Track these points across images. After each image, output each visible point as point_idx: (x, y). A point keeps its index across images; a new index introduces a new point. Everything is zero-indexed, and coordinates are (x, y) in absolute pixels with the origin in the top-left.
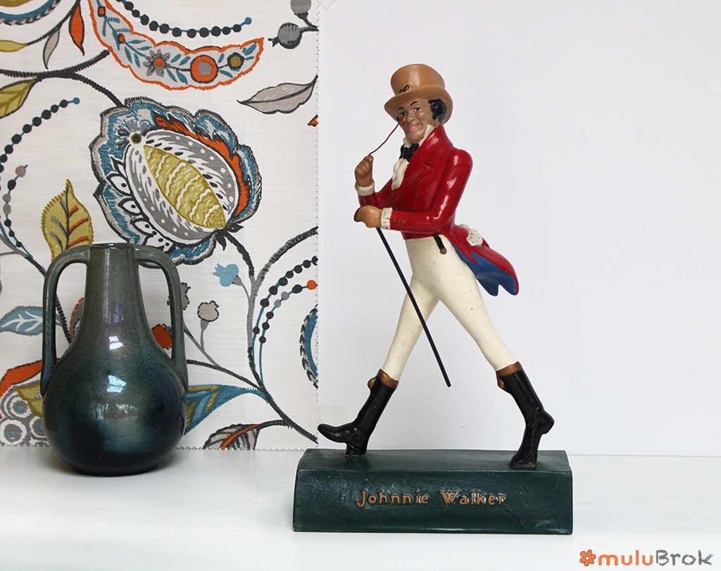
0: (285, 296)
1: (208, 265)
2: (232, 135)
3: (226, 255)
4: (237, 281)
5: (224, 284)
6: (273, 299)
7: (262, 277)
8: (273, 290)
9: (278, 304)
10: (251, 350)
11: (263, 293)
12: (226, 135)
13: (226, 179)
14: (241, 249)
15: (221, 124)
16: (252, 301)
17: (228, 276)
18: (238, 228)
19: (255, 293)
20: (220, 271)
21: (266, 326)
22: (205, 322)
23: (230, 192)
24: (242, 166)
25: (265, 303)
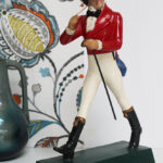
0: (70, 81)
3: (44, 64)
4: (49, 75)
5: (43, 76)
6: (64, 83)
8: (65, 79)
9: (67, 85)
11: (60, 80)
13: (44, 30)
14: (51, 61)
16: (55, 84)
17: (45, 73)
21: (62, 94)
22: (35, 93)
23: (46, 36)
25: (61, 84)
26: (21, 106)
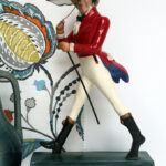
0: (68, 95)
1: (31, 80)
2: (42, 16)
3: (39, 76)
4: (44, 88)
5: (38, 89)
6: (62, 97)
7: (57, 86)
8: (62, 92)
9: (64, 99)
10: (51, 122)
11: (57, 94)
12: (39, 16)
13: (39, 37)
14: (47, 72)
15: (37, 10)
16: (52, 98)
17: (41, 86)
18: (45, 62)
19: (53, 94)
20: (36, 83)
21: (59, 110)
22: (29, 109)
23: (41, 44)
24: (47, 31)
25: (58, 99)
26: (13, 123)
